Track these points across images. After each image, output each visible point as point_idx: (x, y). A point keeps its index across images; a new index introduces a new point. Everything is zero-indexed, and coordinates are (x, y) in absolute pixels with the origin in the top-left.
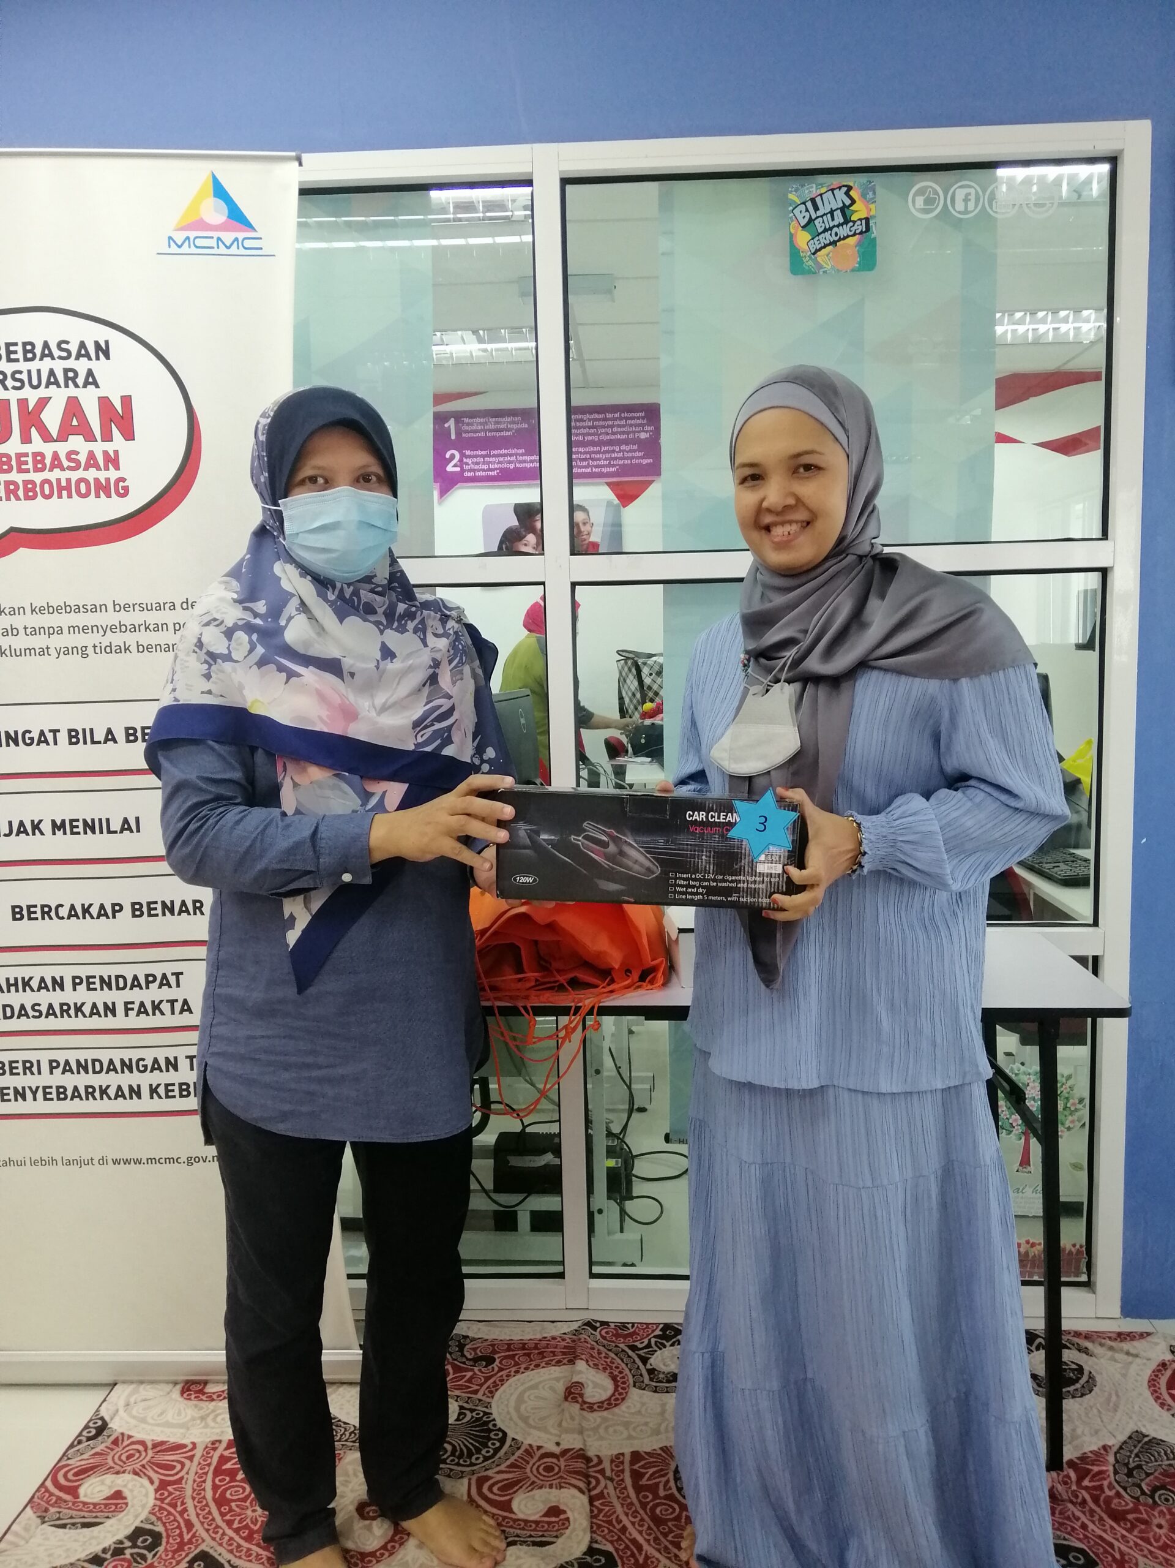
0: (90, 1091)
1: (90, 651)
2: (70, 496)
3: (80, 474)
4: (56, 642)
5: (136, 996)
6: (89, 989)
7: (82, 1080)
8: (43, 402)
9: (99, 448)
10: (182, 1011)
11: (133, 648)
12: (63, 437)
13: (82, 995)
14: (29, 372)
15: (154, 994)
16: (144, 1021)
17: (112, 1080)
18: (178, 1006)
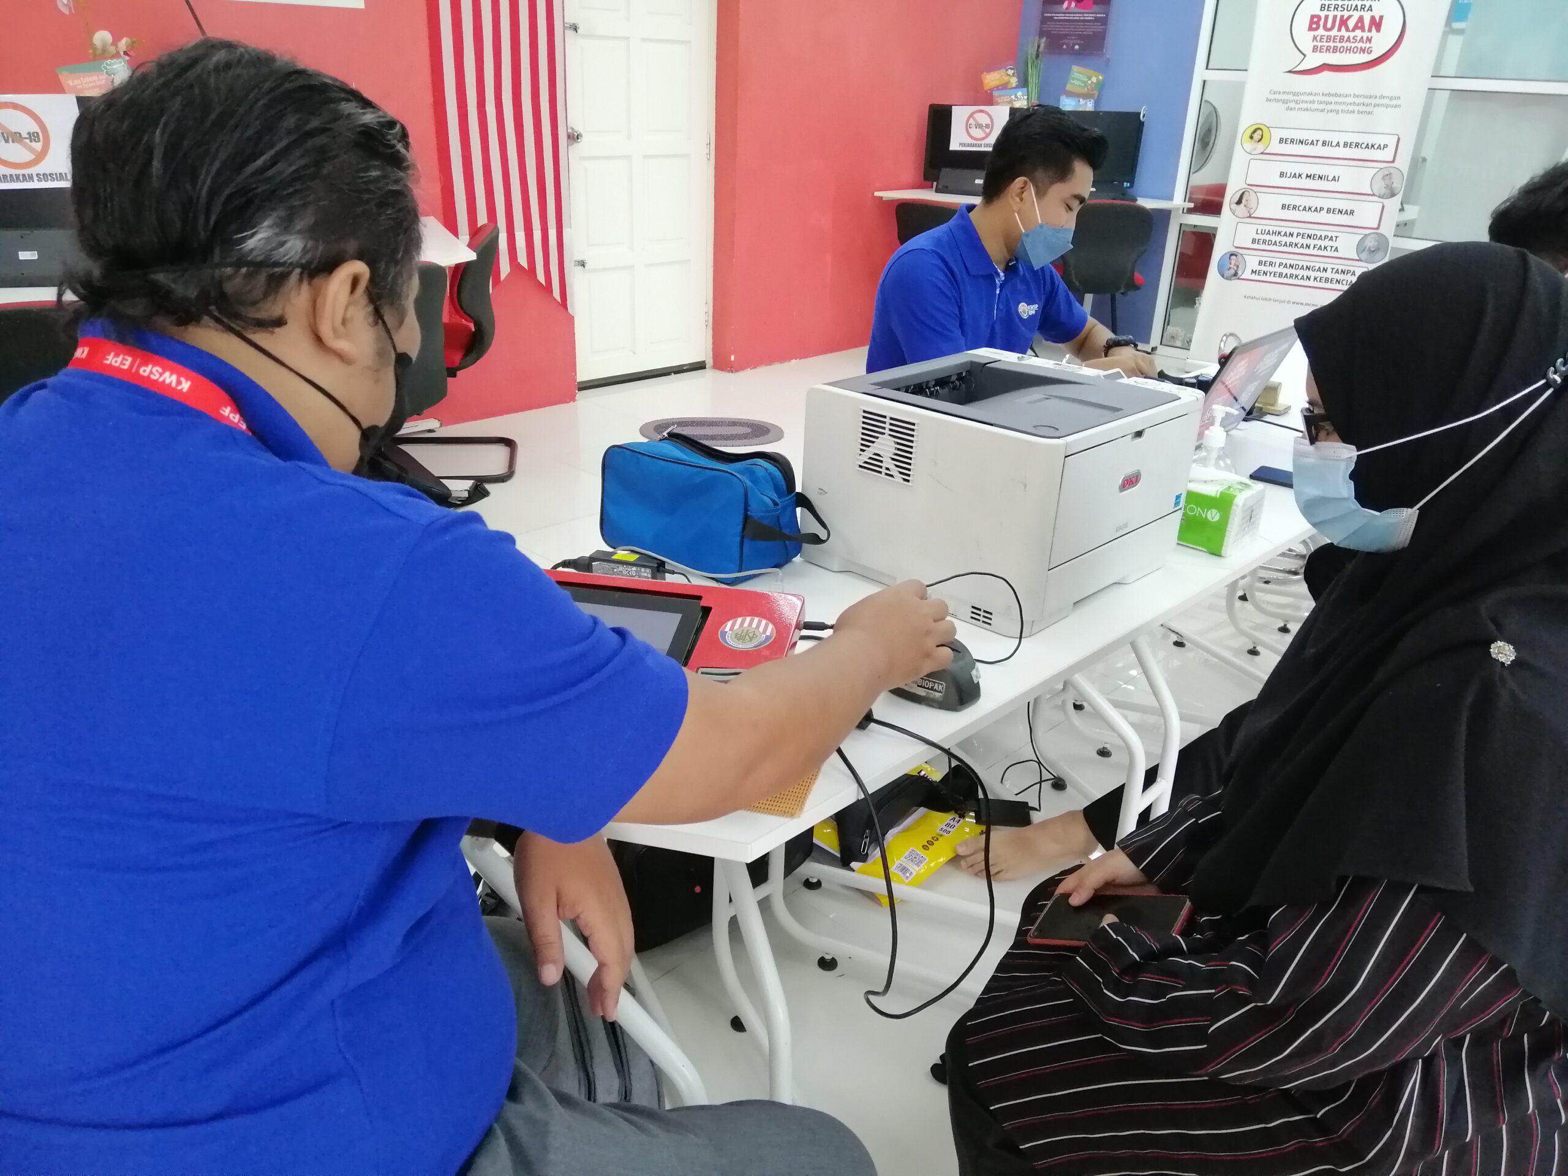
0: (1291, 276)
1: (1340, 112)
2: (1350, 52)
3: (1356, 44)
4: (1329, 107)
5: (1319, 243)
6: (1302, 238)
7: (1289, 271)
8: (1349, 17)
9: (1366, 35)
10: (1335, 250)
11: (1356, 112)
12: (1353, 30)
13: (1300, 240)
14: (1348, 5)
15: (1327, 243)
16: (1320, 253)
17: (1301, 273)
18: (1333, 249)
